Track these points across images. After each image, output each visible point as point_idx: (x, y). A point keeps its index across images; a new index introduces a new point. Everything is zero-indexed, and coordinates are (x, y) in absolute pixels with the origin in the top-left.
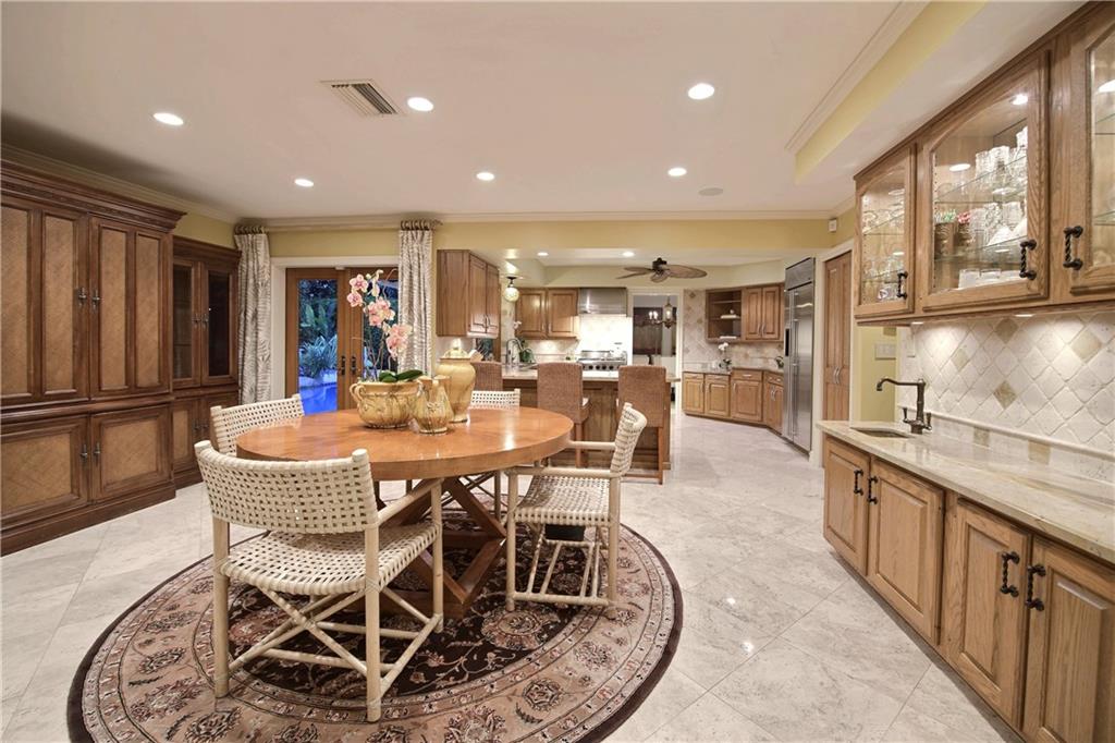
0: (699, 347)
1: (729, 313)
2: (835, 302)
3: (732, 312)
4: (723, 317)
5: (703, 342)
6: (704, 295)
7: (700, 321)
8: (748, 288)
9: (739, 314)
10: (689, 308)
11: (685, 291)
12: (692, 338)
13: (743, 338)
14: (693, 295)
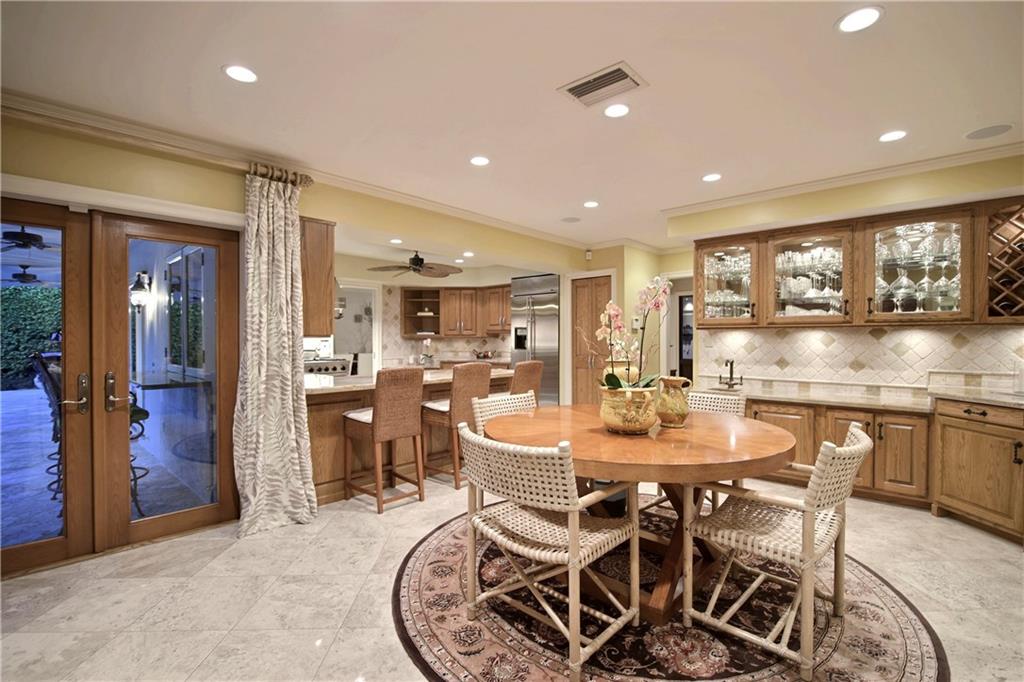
0: (396, 343)
1: (423, 311)
2: (584, 309)
3: (426, 309)
4: (419, 314)
5: (399, 338)
6: (399, 291)
7: (396, 318)
8: (447, 289)
9: (437, 311)
10: (386, 304)
11: (384, 287)
12: (389, 334)
13: (442, 334)
14: (390, 291)
